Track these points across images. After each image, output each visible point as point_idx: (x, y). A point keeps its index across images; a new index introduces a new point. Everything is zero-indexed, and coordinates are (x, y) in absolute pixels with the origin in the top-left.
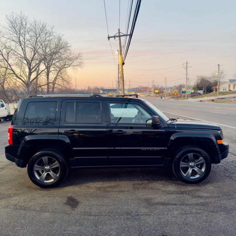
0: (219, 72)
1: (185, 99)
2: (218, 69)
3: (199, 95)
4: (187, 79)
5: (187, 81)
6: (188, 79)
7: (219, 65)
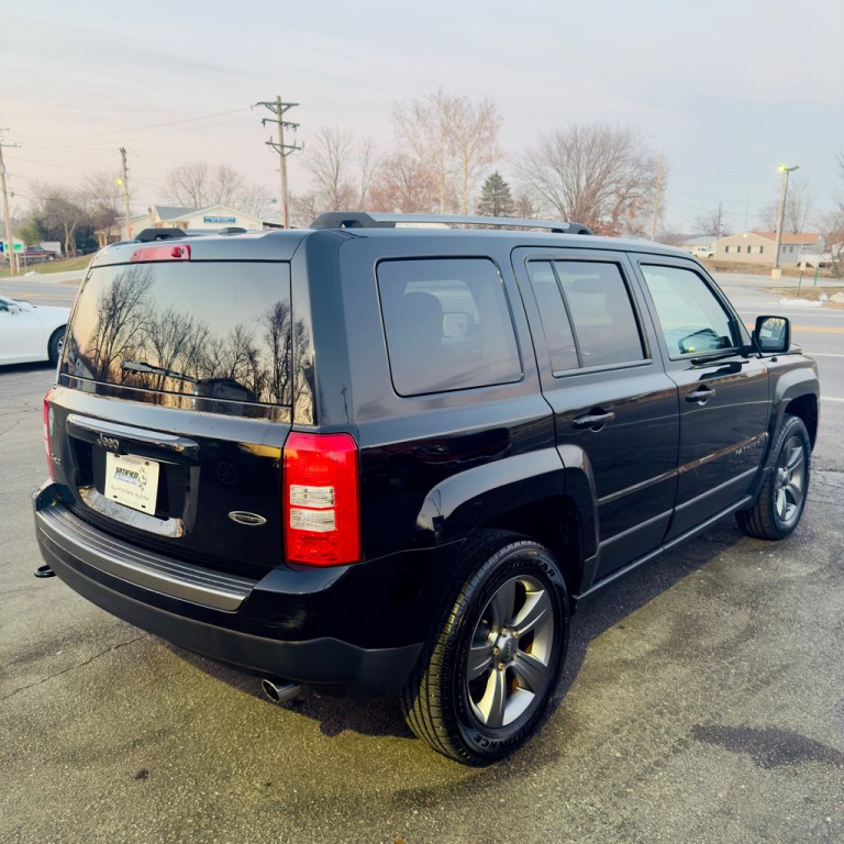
0: (126, 177)
1: (10, 275)
2: (121, 166)
3: (51, 258)
4: (5, 192)
5: (6, 202)
6: (13, 194)
7: (123, 151)
